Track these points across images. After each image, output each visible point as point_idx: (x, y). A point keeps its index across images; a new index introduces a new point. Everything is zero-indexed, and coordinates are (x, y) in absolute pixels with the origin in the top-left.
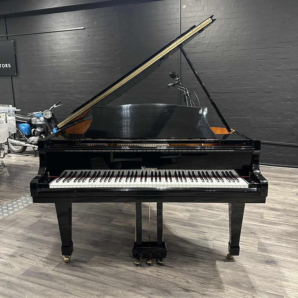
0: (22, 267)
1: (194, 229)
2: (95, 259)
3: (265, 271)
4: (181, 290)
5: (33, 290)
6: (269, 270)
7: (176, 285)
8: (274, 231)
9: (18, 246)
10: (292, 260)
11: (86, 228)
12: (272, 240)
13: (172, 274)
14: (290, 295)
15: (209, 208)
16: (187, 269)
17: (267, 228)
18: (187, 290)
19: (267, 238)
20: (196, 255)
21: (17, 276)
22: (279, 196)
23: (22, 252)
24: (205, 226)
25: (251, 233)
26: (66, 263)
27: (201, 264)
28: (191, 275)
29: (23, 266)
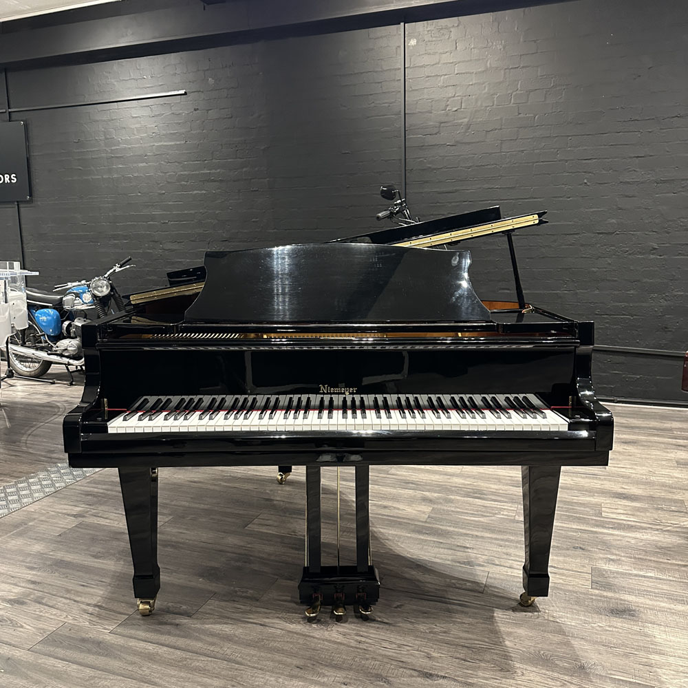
0: (41, 626)
1: (441, 541)
2: (211, 607)
3: (609, 631)
4: (414, 675)
5: (65, 676)
6: (621, 631)
7: (403, 664)
8: (627, 543)
9: (29, 580)
10: (672, 606)
11: (189, 540)
12: (623, 563)
13: (392, 640)
14: (671, 684)
15: (476, 495)
16: (427, 629)
17: (611, 537)
18: (429, 676)
19: (613, 560)
20: (447, 596)
21: (28, 647)
22: (636, 467)
23: (40, 594)
24: (466, 535)
25: (574, 548)
26: (144, 617)
27: (459, 618)
28: (437, 641)
29: (43, 625)
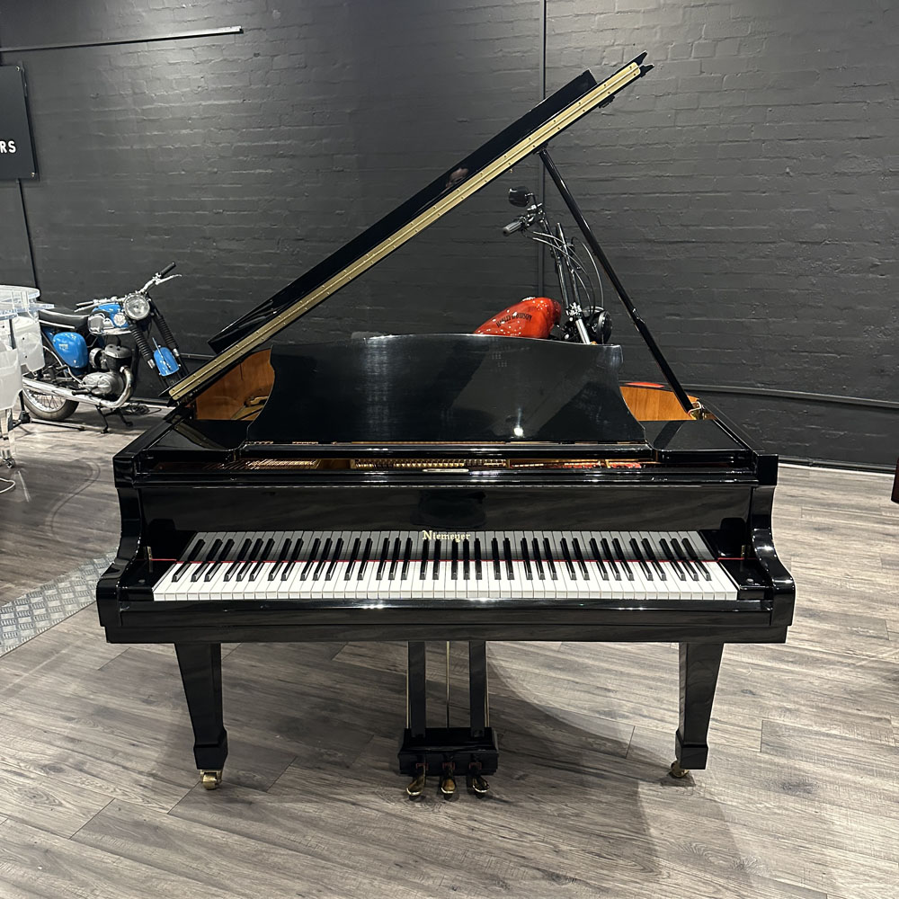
0: (84, 804)
1: (577, 680)
2: (291, 778)
3: (779, 814)
4: (538, 876)
5: (116, 876)
6: (792, 814)
7: (525, 861)
8: (810, 685)
9: (67, 737)
10: (858, 779)
11: (264, 677)
12: (802, 714)
13: (513, 826)
14: (847, 890)
16: (556, 810)
17: (790, 676)
18: (555, 877)
19: (789, 710)
20: (581, 763)
21: (70, 833)
22: (829, 568)
23: (79, 757)
24: (608, 671)
25: (742, 691)
26: (210, 792)
27: (596, 794)
28: (567, 827)
29: (86, 801)
